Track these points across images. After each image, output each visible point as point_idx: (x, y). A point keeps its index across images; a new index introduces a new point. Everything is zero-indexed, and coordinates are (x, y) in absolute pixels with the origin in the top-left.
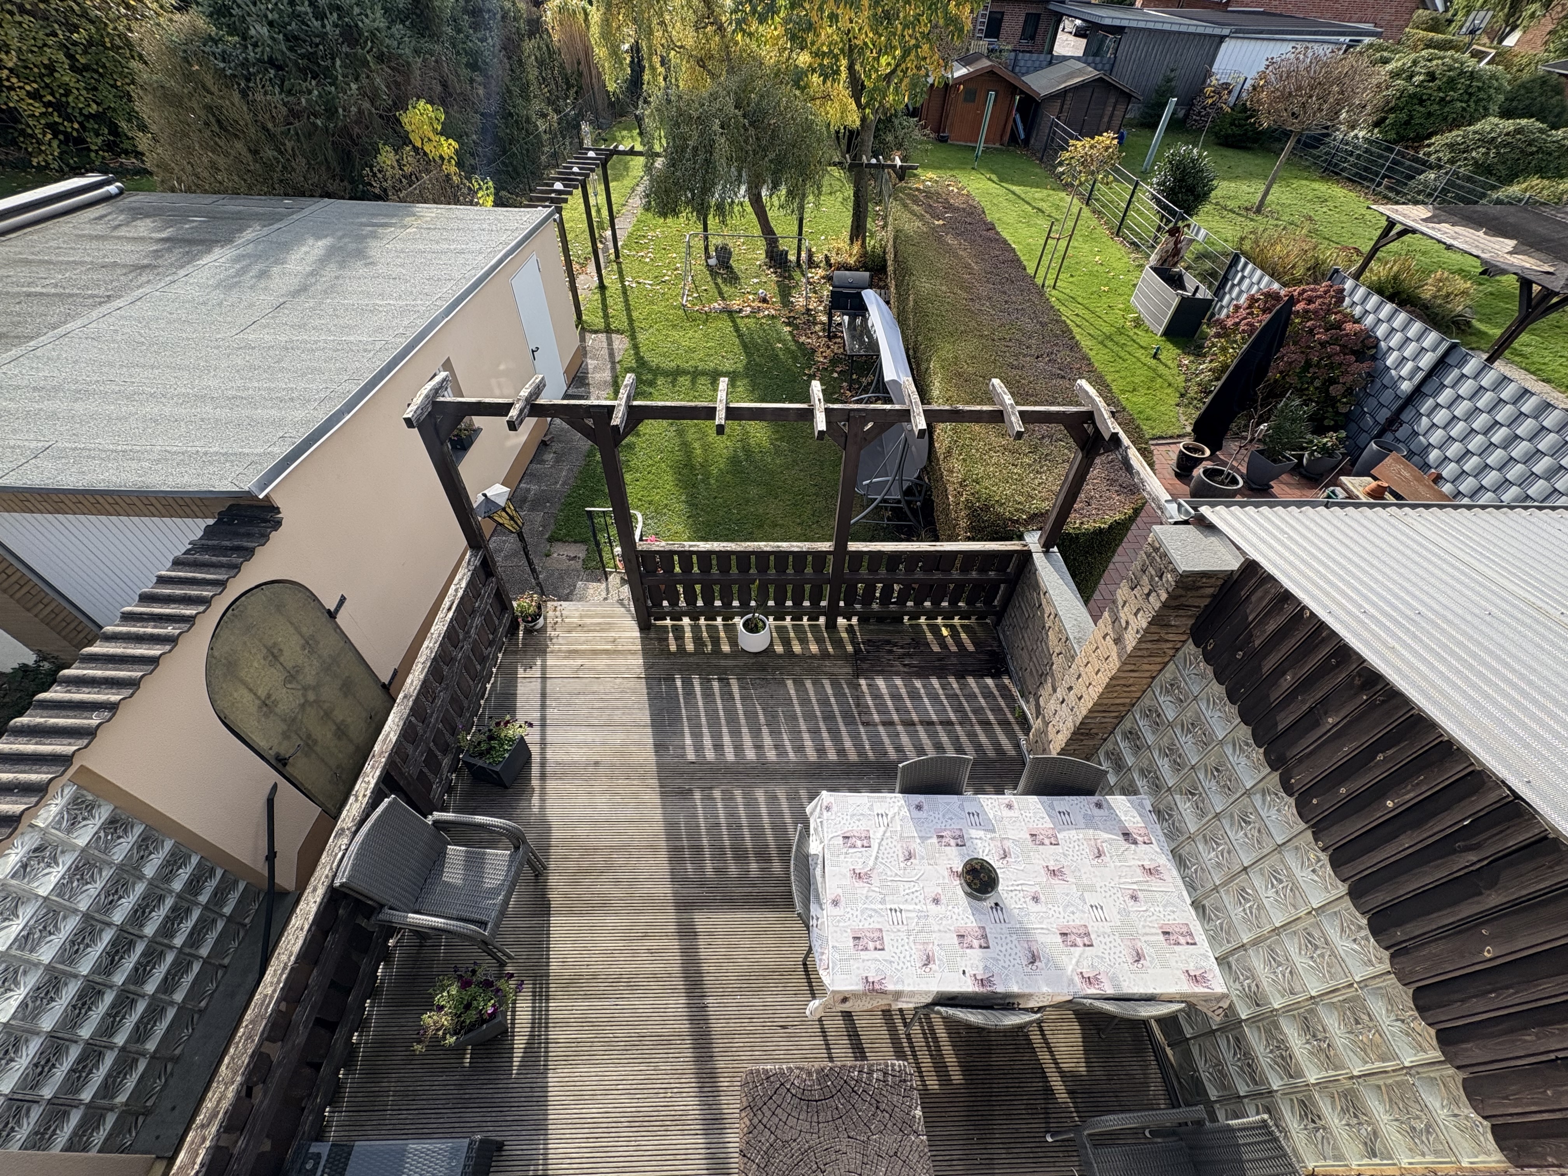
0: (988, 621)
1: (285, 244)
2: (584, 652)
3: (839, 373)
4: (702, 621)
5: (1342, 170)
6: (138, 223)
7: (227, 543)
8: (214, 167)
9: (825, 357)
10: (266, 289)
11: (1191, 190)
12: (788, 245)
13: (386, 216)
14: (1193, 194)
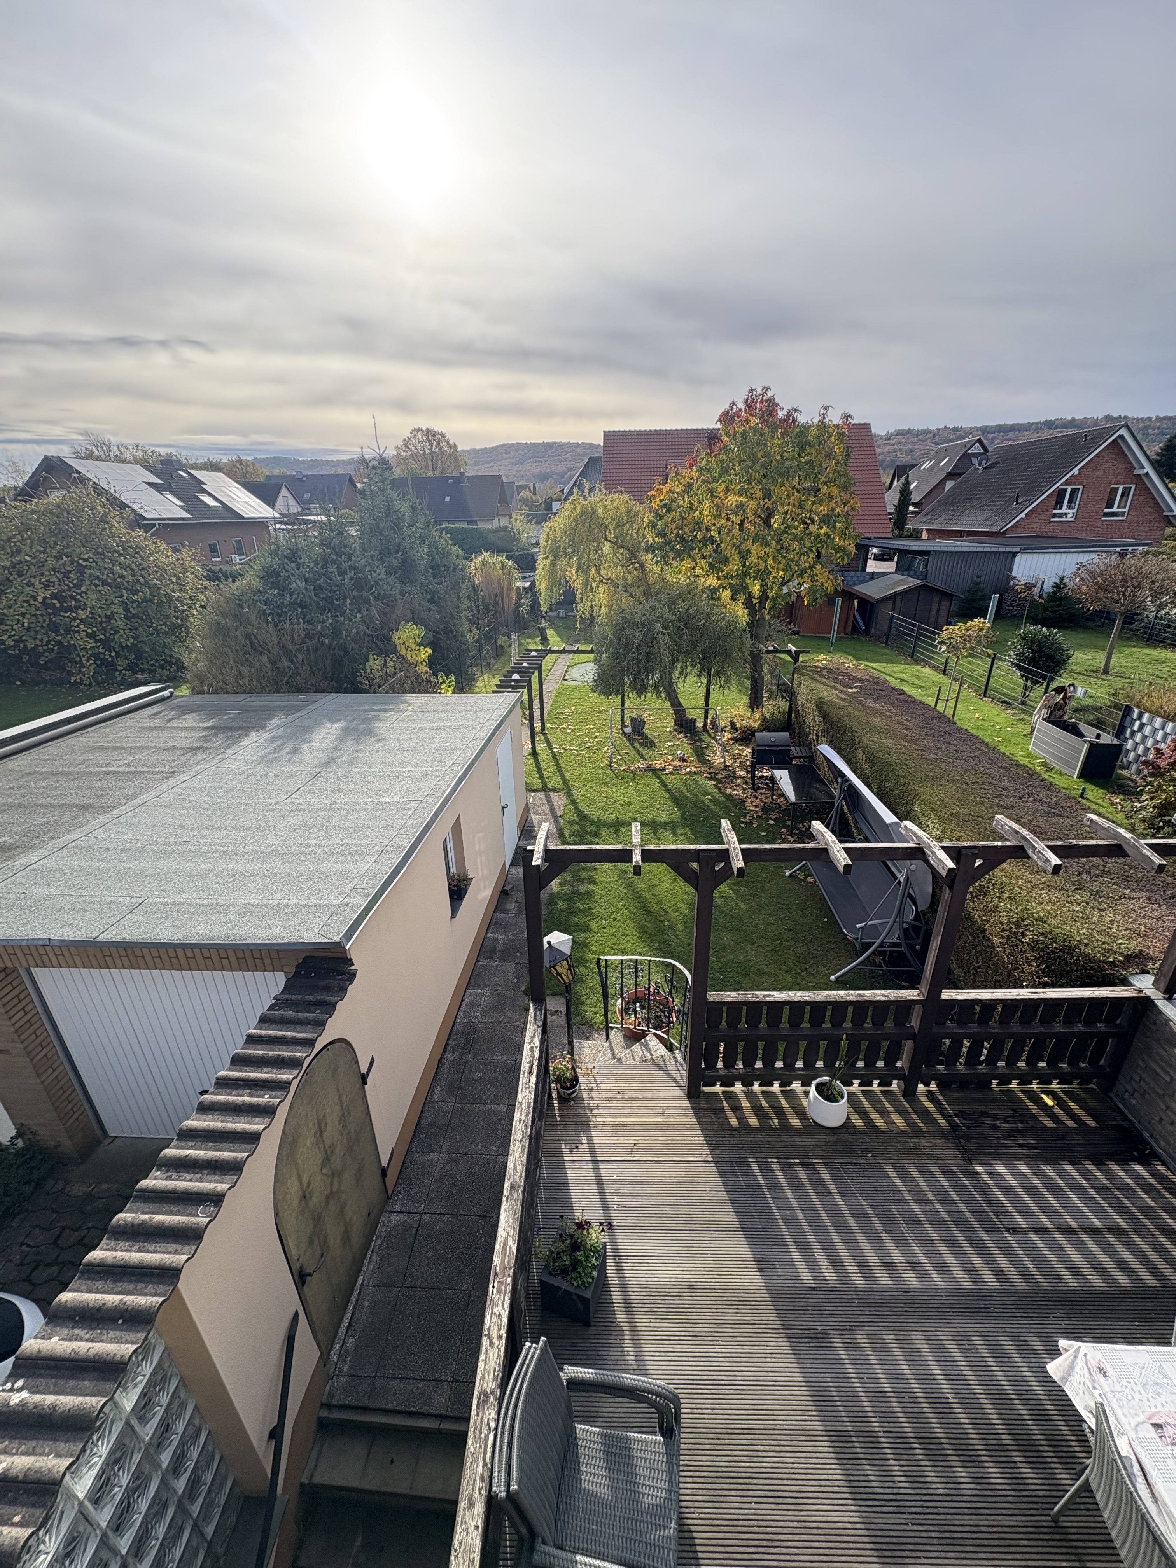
0: (1092, 1086)
1: (308, 727)
2: (632, 1127)
3: (775, 820)
4: (756, 1086)
5: (1165, 638)
6: (187, 716)
7: (311, 998)
8: (240, 675)
9: (756, 806)
10: (301, 762)
11: (1050, 658)
12: (695, 714)
13: (386, 704)
14: (1053, 661)
